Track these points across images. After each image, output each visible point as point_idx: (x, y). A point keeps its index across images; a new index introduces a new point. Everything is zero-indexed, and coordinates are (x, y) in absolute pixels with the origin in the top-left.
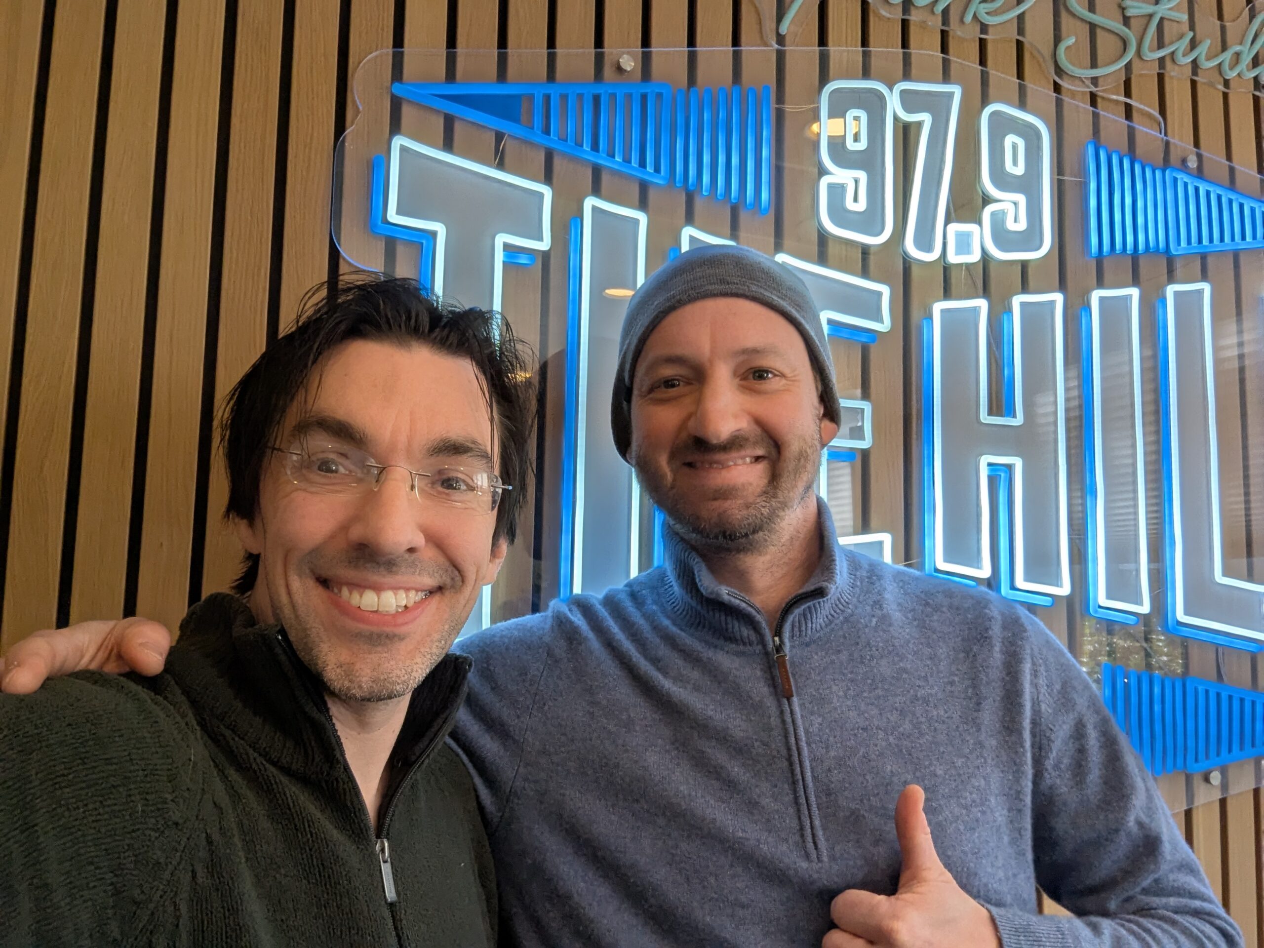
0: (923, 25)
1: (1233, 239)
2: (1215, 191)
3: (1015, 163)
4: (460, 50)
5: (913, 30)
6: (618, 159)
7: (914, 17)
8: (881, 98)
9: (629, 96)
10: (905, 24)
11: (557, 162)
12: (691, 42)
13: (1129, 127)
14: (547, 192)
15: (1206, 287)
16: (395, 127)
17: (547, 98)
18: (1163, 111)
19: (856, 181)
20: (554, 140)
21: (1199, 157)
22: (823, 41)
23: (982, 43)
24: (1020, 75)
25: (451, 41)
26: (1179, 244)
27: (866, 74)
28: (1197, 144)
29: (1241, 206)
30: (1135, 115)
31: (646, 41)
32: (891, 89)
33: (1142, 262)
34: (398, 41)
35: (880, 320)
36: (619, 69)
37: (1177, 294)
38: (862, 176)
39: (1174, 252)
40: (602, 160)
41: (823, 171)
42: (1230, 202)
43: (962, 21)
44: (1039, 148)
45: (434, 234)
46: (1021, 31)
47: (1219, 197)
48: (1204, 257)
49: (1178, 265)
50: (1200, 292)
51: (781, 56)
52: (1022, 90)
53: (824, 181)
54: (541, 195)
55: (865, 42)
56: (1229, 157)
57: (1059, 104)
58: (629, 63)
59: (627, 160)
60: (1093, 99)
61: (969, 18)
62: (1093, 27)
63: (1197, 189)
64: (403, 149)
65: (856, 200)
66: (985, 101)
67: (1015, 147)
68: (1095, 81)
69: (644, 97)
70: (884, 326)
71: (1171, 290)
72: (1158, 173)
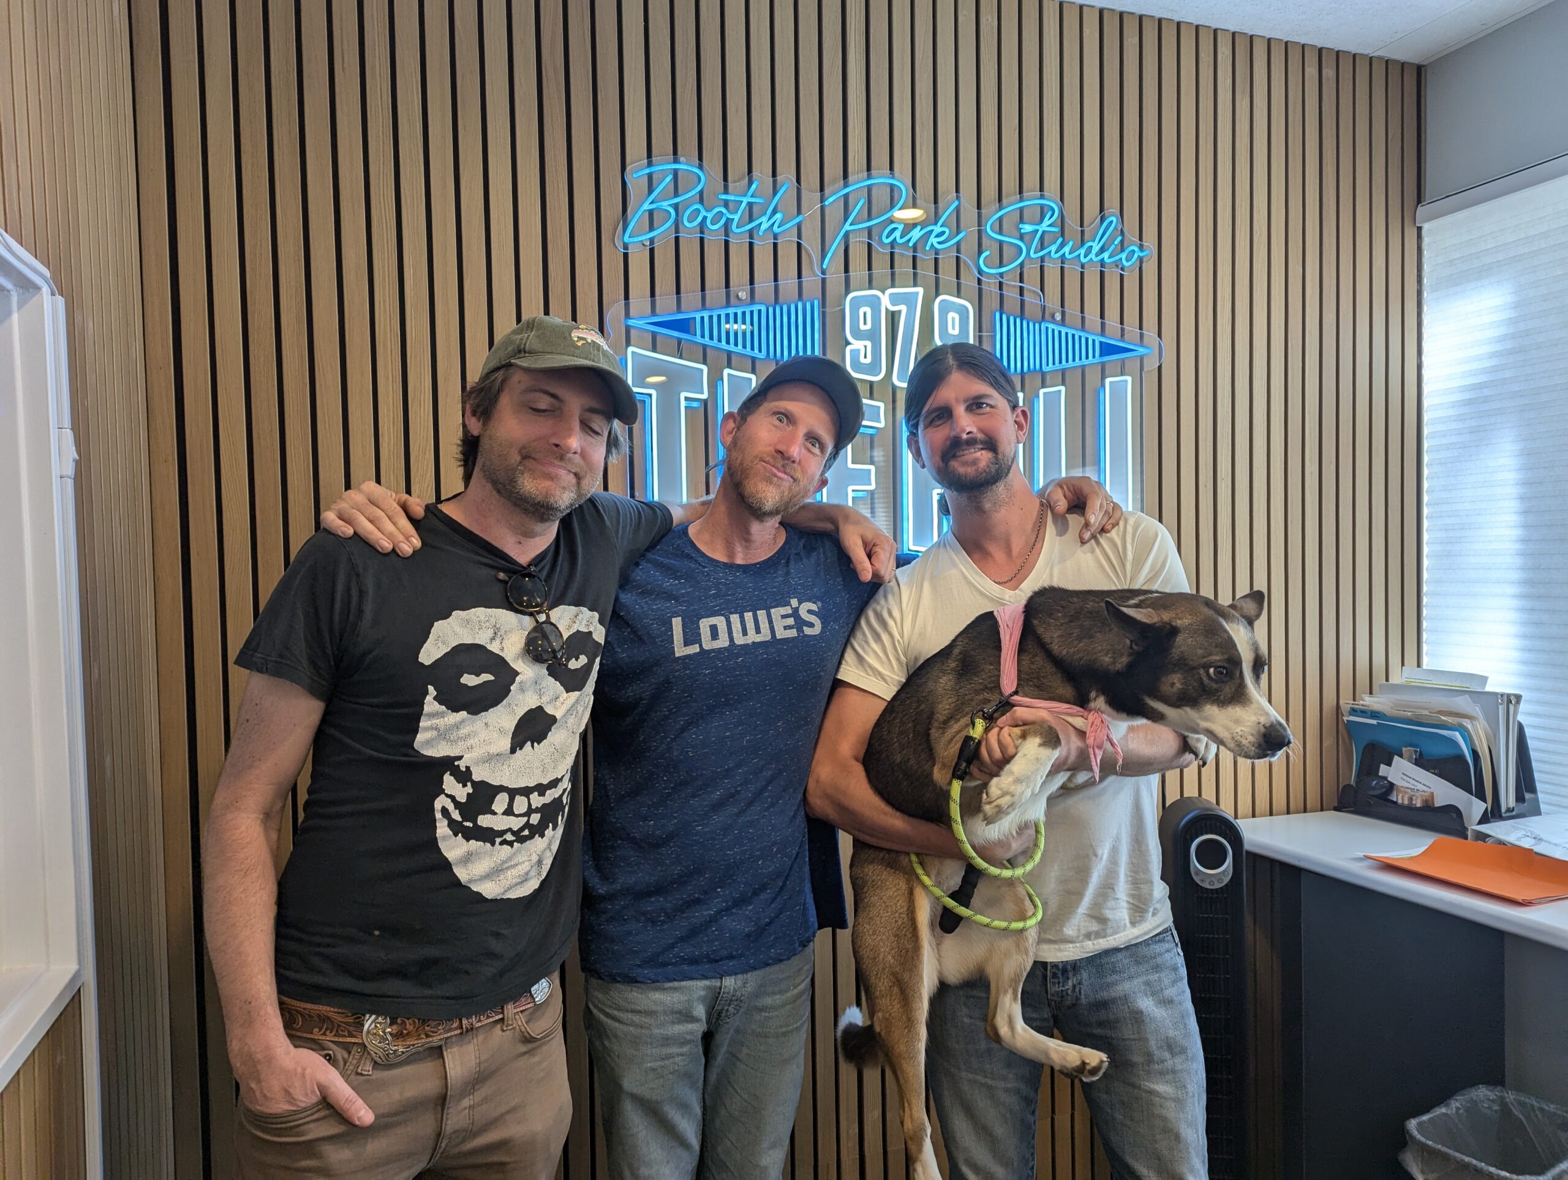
0: (902, 255)
1: (1080, 359)
2: (1071, 332)
3: (953, 328)
4: (657, 298)
5: (896, 257)
6: (740, 346)
7: (896, 251)
8: (878, 298)
9: (744, 313)
10: (892, 254)
11: (709, 351)
12: (776, 279)
13: (1021, 300)
14: (705, 368)
15: (1063, 388)
16: (628, 343)
17: (702, 318)
18: (1042, 289)
19: (865, 347)
20: (707, 341)
21: (1063, 314)
22: (847, 270)
23: (936, 260)
24: (958, 277)
25: (653, 294)
26: (1048, 365)
27: (870, 287)
28: (1062, 306)
29: (1087, 339)
30: (1025, 293)
31: (752, 282)
32: (884, 293)
33: (1026, 377)
34: (627, 297)
35: (879, 421)
36: (738, 296)
37: (1044, 393)
38: (869, 344)
39: (1044, 369)
40: (731, 347)
41: (848, 343)
42: (1080, 337)
43: (924, 252)
44: (968, 317)
45: (650, 395)
46: (958, 251)
47: (1073, 336)
48: (1063, 372)
49: (1048, 378)
50: (1060, 391)
51: (824, 281)
52: (959, 285)
53: (849, 348)
54: (702, 370)
55: (870, 269)
56: (1082, 311)
57: (980, 290)
58: (743, 295)
59: (744, 347)
60: (1001, 284)
61: (927, 248)
62: (1001, 243)
63: (1060, 332)
64: (633, 353)
65: (865, 357)
66: (937, 294)
67: (953, 319)
68: (1001, 275)
69: (752, 312)
70: (882, 425)
71: (1042, 391)
72: (1037, 326)
